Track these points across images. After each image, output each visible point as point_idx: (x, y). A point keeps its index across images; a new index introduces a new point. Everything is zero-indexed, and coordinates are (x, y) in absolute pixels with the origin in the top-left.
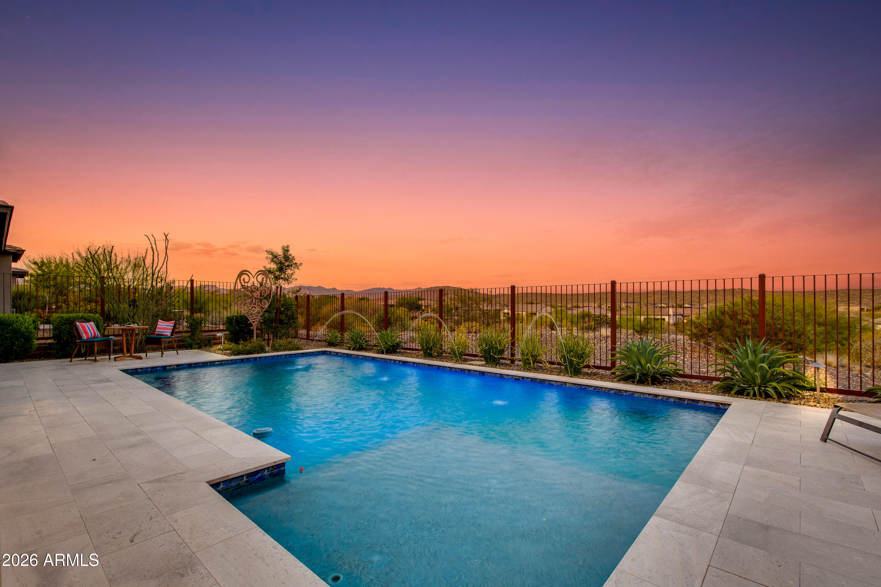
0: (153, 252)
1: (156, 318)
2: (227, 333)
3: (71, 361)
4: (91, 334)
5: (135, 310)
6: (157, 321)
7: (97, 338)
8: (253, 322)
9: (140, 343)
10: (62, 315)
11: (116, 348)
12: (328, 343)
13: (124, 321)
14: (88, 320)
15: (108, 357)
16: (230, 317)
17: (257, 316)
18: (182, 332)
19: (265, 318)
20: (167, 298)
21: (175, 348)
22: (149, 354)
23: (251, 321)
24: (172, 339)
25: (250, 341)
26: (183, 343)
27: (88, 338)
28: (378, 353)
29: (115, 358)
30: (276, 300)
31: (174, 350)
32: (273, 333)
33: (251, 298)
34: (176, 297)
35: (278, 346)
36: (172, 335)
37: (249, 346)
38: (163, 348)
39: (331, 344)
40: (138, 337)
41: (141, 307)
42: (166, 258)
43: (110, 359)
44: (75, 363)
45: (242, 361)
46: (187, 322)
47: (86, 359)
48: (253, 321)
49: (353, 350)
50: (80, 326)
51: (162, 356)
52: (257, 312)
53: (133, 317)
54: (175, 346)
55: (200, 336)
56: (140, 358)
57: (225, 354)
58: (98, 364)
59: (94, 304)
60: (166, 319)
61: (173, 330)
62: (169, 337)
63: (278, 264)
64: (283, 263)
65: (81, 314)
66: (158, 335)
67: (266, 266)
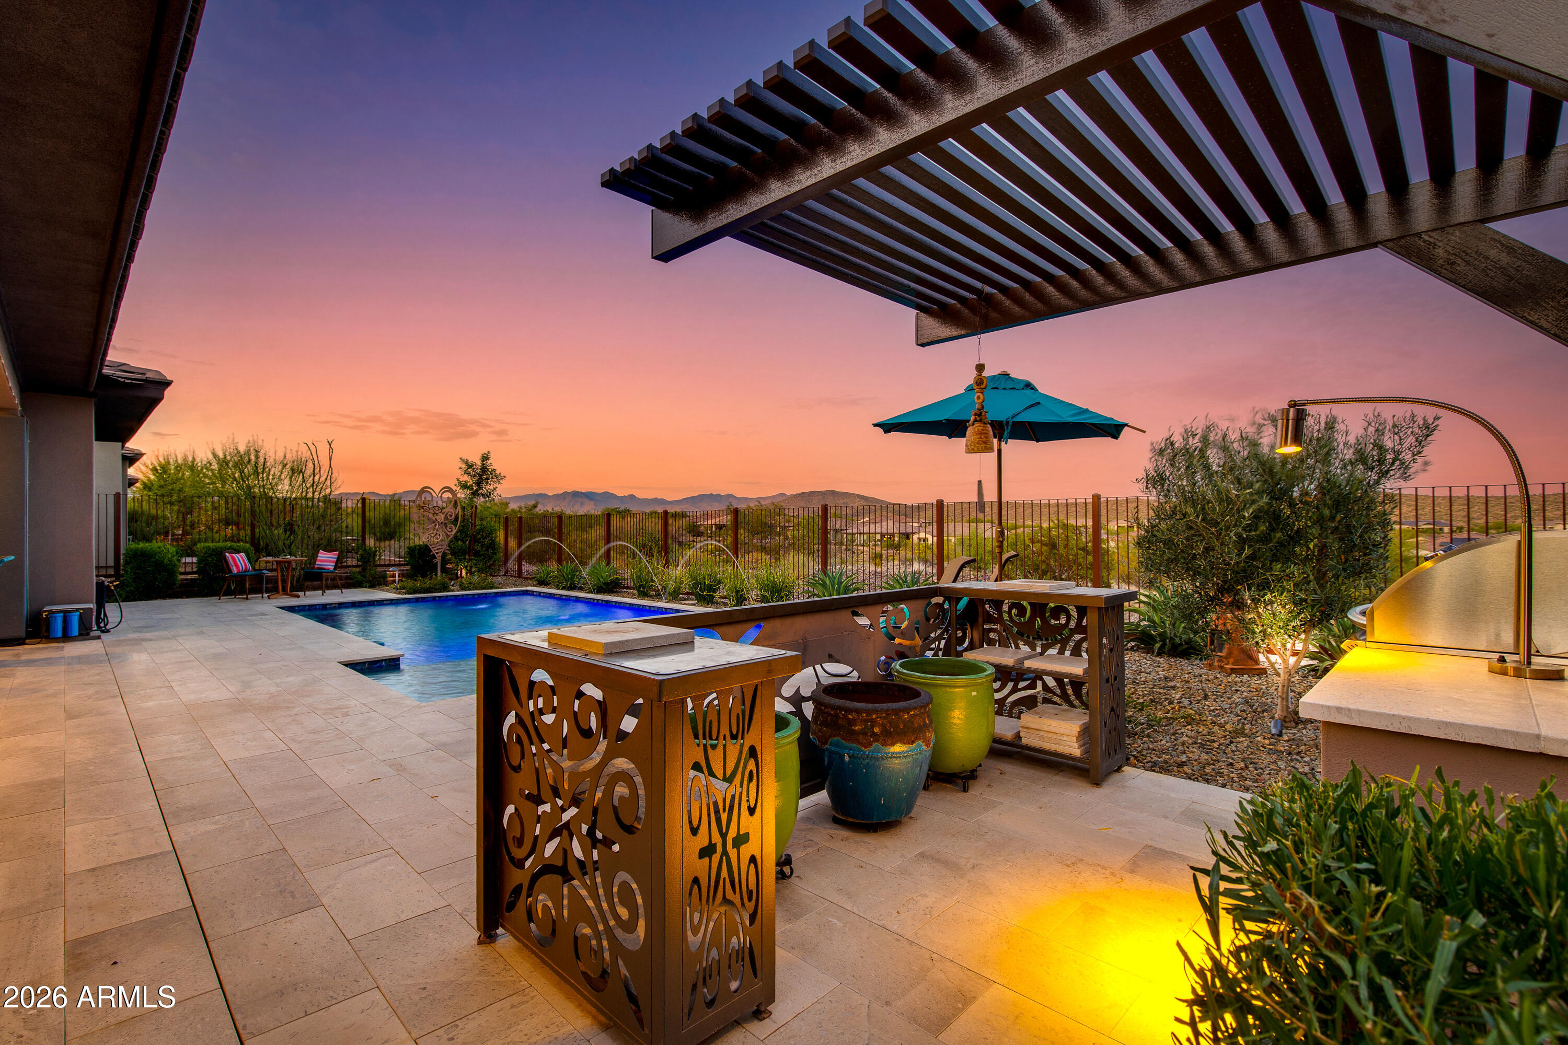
0: (314, 462)
1: (317, 548)
2: (408, 567)
3: (219, 599)
4: (242, 566)
5: (292, 537)
6: (318, 552)
7: (248, 571)
8: (437, 553)
9: (298, 580)
10: (207, 544)
11: (270, 586)
12: (538, 581)
13: (278, 552)
14: (238, 552)
15: (261, 595)
16: (413, 548)
17: (442, 546)
18: (350, 567)
19: (454, 547)
20: (333, 523)
21: (339, 586)
22: (307, 592)
23: (434, 552)
24: (334, 574)
25: (431, 577)
26: (350, 581)
27: (238, 572)
28: (588, 592)
29: (268, 596)
30: (468, 524)
31: (338, 589)
32: (466, 567)
33: (434, 522)
34: (343, 521)
35: (469, 583)
36: (335, 569)
37: (428, 583)
38: (324, 586)
39: (542, 583)
40: (296, 572)
41: (300, 533)
42: (330, 472)
43: (262, 597)
44: (224, 601)
47: (235, 597)
48: (437, 551)
49: (561, 589)
50: (230, 558)
51: (323, 595)
52: (441, 541)
53: (290, 546)
54: (340, 584)
55: (373, 572)
56: (298, 596)
57: (399, 593)
58: (249, 601)
59: (234, 528)
60: (329, 548)
61: (337, 563)
62: (332, 572)
63: (474, 476)
64: (480, 476)
65: (229, 544)
66: (319, 568)
67: (458, 480)
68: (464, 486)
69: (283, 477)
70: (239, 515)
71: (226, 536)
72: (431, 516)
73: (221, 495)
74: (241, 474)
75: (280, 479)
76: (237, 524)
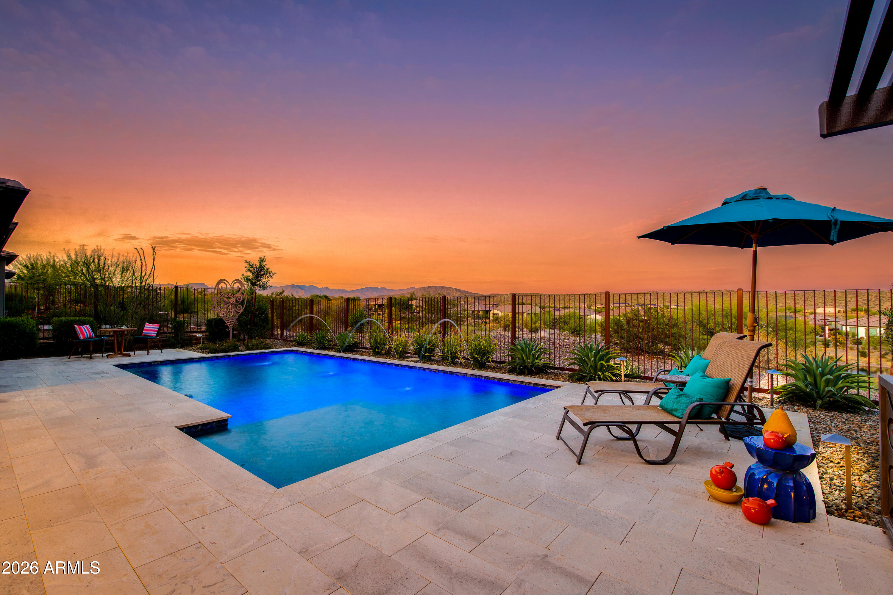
0: (142, 263)
1: (143, 321)
2: (207, 334)
3: (69, 358)
4: (87, 335)
5: (124, 313)
6: (144, 324)
7: (92, 338)
8: (230, 325)
9: (129, 342)
10: (60, 318)
11: (108, 347)
12: (297, 343)
13: (115, 323)
14: (84, 324)
15: (101, 355)
16: (209, 320)
17: (233, 319)
18: (166, 333)
19: (241, 321)
20: (153, 303)
21: (159, 347)
22: (136, 353)
23: (228, 324)
24: (157, 339)
25: (226, 341)
26: (167, 343)
27: (84, 339)
28: (337, 352)
29: (107, 355)
30: (251, 305)
31: (159, 349)
32: (248, 334)
33: (227, 303)
34: (161, 302)
35: (251, 345)
36: (157, 336)
37: (224, 346)
38: (149, 347)
39: (300, 344)
40: (127, 337)
41: (130, 311)
42: (153, 268)
43: (103, 356)
44: (73, 360)
45: (217, 358)
46: (171, 324)
47: (82, 357)
48: (229, 323)
49: (316, 349)
50: (78, 328)
51: (148, 354)
52: (232, 316)
53: (123, 320)
54: (160, 346)
55: (182, 337)
56: (129, 356)
57: (203, 353)
58: (92, 360)
59: (82, 305)
60: (152, 322)
61: (158, 331)
62: (154, 338)
63: (255, 272)
64: (258, 272)
65: (77, 318)
66: (145, 335)
67: (243, 275)
68: (247, 279)
69: (116, 273)
70: (85, 296)
71: (76, 311)
72: (225, 299)
73: (73, 284)
74: (88, 269)
75: (114, 274)
76: (84, 303)
